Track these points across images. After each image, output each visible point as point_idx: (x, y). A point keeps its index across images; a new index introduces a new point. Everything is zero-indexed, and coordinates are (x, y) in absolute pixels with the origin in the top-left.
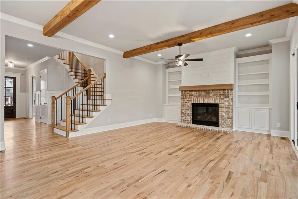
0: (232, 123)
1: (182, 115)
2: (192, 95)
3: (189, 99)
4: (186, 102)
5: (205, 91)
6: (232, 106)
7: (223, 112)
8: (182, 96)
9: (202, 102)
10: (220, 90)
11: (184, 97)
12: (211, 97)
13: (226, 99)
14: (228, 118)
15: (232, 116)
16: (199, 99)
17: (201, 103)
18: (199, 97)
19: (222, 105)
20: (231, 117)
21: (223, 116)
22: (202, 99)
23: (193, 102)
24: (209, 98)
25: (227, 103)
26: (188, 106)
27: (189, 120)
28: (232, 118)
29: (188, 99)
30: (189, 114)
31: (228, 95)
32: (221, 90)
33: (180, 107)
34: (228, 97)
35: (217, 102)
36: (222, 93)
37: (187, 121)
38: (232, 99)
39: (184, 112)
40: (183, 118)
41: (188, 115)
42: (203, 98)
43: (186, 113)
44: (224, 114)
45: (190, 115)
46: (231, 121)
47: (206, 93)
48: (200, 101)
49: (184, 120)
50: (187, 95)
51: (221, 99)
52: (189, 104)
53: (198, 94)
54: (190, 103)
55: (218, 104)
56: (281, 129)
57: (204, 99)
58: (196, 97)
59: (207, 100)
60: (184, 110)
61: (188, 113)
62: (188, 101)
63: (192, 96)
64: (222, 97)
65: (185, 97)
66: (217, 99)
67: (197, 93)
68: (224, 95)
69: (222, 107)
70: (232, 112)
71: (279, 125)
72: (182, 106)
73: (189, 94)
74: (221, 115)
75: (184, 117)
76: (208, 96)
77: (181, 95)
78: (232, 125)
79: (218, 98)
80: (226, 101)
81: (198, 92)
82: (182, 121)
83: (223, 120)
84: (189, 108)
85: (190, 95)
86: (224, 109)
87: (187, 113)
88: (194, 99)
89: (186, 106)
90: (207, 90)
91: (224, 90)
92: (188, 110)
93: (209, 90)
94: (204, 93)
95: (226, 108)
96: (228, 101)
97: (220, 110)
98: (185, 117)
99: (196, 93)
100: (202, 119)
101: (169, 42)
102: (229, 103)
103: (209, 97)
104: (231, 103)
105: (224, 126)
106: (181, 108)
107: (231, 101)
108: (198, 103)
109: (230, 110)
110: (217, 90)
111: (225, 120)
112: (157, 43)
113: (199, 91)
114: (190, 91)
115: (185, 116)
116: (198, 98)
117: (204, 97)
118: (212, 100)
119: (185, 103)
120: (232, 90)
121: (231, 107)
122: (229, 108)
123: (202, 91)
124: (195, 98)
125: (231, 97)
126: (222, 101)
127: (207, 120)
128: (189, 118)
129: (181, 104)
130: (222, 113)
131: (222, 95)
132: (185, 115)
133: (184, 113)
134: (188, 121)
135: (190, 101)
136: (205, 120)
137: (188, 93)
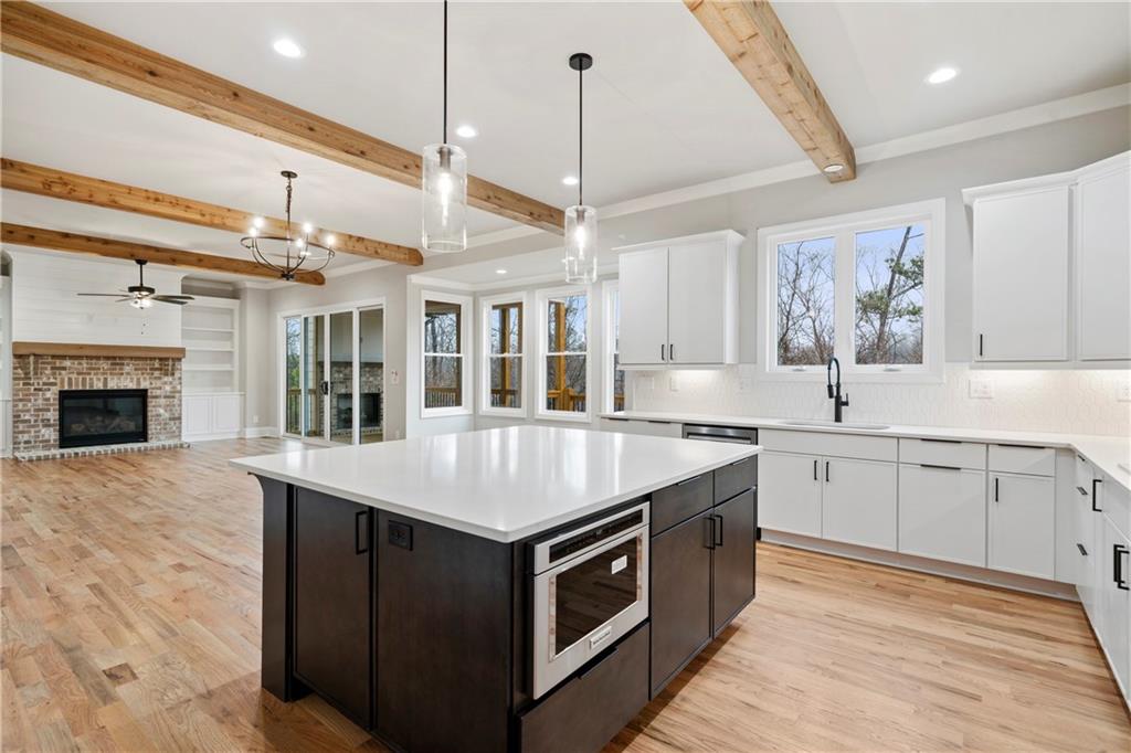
0: (180, 428)
1: (21, 428)
2: (64, 368)
3: (52, 380)
4: (35, 389)
5: (107, 358)
6: (180, 392)
7: (160, 406)
8: (20, 371)
9: (99, 386)
10: (151, 359)
11: (32, 373)
12: (128, 374)
13: (166, 379)
14: (170, 419)
15: (180, 414)
16: (91, 379)
17: (95, 388)
18: (89, 374)
19: (158, 392)
20: (177, 415)
21: (159, 415)
22: (99, 379)
23: (66, 388)
24: (122, 377)
25: (168, 388)
26: (48, 399)
27: (53, 438)
28: (180, 418)
29: (45, 380)
30: (52, 422)
31: (173, 370)
32: (155, 359)
33: (11, 404)
34: (173, 374)
35: (144, 385)
36: (157, 365)
37: (41, 442)
38: (180, 378)
39: (27, 418)
40: (23, 438)
41: (49, 426)
42: (102, 378)
43: (36, 421)
44: (161, 411)
45: (54, 425)
46: (177, 424)
47: (112, 364)
48: (91, 385)
49: (26, 442)
50: (46, 369)
51: (155, 378)
52: (48, 395)
53: (85, 365)
54: (55, 389)
55: (146, 391)
56: (258, 425)
57: (106, 379)
58: (79, 374)
59: (116, 380)
60: (28, 411)
61: (49, 420)
62: (44, 384)
63: (63, 372)
64: (157, 373)
65: (36, 374)
66: (145, 379)
67: (80, 364)
68: (161, 369)
69: (156, 397)
70: (180, 405)
71: (256, 419)
72: (21, 400)
73: (49, 367)
74: (154, 413)
75: (29, 432)
76: (117, 371)
77: (15, 368)
78: (180, 432)
79: (148, 377)
80: (166, 383)
81: (84, 362)
82: (22, 445)
83: (160, 424)
84: (53, 405)
85: (52, 368)
86: (162, 401)
87: (43, 420)
88: (70, 379)
89: (35, 400)
90: (114, 358)
91: (161, 359)
92: (48, 410)
93: (120, 358)
94: (105, 365)
95: (166, 397)
96: (171, 383)
97: (151, 403)
98: (33, 434)
99: (76, 362)
100: (92, 430)
101: (109, 247)
102: (174, 387)
103: (122, 374)
104: (179, 387)
105: (162, 437)
106: (15, 406)
107: (177, 382)
108: (88, 388)
109: (176, 401)
110: (145, 359)
111: (166, 424)
112: (66, 235)
113: (91, 358)
114: (53, 357)
115: (33, 430)
116: (88, 377)
117: (104, 374)
118: (132, 380)
119: (32, 391)
120: (180, 360)
121: (177, 395)
122: (174, 397)
123: (98, 358)
124: (74, 376)
125: (177, 375)
126: (158, 383)
127: (108, 431)
128: (51, 434)
129: (14, 395)
130: (156, 409)
131: (157, 369)
132: (33, 426)
133: (29, 421)
134: (49, 441)
135: (55, 384)
136: (102, 432)
137: (48, 363)
